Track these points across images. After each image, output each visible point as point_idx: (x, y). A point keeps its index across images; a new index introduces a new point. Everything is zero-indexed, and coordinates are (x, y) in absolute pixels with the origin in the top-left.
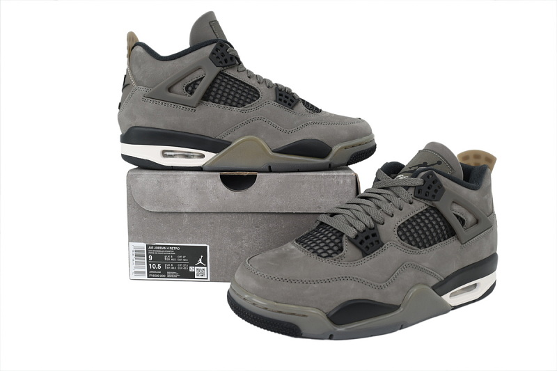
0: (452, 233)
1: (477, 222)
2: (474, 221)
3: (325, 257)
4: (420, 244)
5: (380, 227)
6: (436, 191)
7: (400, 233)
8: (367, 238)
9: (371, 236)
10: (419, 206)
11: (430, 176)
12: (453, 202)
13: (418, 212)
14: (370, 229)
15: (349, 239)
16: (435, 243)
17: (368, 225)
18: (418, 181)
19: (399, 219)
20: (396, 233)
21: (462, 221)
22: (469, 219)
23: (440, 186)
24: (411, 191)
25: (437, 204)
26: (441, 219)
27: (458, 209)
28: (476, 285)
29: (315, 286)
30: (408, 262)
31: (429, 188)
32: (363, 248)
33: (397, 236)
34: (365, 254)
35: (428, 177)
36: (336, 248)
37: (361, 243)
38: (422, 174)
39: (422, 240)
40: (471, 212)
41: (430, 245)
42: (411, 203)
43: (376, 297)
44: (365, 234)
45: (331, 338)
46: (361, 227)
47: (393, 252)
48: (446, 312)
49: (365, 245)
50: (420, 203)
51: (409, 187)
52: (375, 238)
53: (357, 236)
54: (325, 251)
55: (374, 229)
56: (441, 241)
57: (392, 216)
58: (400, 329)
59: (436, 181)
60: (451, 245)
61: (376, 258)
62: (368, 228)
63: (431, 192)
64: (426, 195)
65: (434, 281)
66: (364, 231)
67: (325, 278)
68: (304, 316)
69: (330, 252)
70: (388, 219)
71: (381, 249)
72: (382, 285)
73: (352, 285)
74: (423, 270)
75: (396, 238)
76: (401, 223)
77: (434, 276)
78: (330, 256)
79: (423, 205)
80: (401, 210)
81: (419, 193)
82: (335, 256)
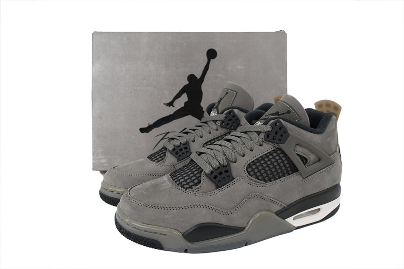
0: (294, 169)
1: (319, 160)
2: (317, 159)
3: (186, 189)
4: (266, 179)
5: (233, 165)
6: (282, 135)
7: (250, 170)
8: (221, 173)
9: (223, 172)
10: (268, 148)
11: (278, 124)
12: (297, 144)
13: (266, 153)
14: (224, 166)
15: (206, 175)
16: (280, 177)
17: (222, 163)
18: (268, 128)
19: (250, 158)
20: (245, 169)
21: (304, 160)
22: (312, 157)
23: (286, 132)
24: (262, 135)
25: (282, 146)
26: (286, 158)
27: (301, 150)
28: (319, 209)
29: (174, 211)
30: (254, 194)
31: (276, 133)
32: (216, 182)
33: (246, 172)
34: (218, 187)
35: (276, 124)
36: (196, 181)
37: (215, 177)
38: (271, 122)
39: (268, 176)
40: (313, 152)
41: (275, 179)
42: (261, 145)
43: (223, 221)
44: (219, 171)
45: (186, 251)
46: (215, 164)
47: (242, 185)
48: (290, 231)
49: (217, 179)
50: (269, 145)
51: (261, 132)
52: (228, 174)
53: (212, 172)
54: (188, 184)
55: (227, 166)
56: (284, 176)
57: (244, 156)
58: (246, 245)
59: (282, 127)
60: (294, 179)
61: (227, 190)
62: (221, 166)
63: (278, 136)
64: (273, 139)
65: (277, 208)
66: (219, 168)
67: (183, 206)
68: (165, 235)
69: (191, 184)
70: (240, 159)
71: (231, 183)
72: (229, 212)
73: (204, 211)
74: (267, 199)
75: (245, 174)
76: (251, 161)
77: (278, 204)
78: (191, 187)
79: (272, 147)
80: (251, 150)
81: (268, 137)
82: (194, 188)
